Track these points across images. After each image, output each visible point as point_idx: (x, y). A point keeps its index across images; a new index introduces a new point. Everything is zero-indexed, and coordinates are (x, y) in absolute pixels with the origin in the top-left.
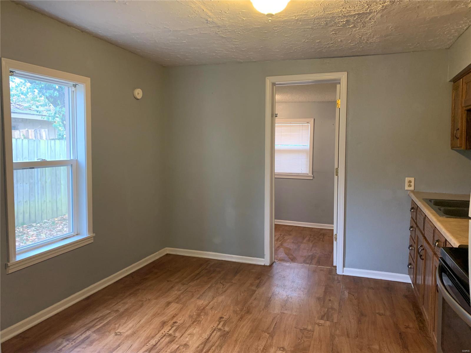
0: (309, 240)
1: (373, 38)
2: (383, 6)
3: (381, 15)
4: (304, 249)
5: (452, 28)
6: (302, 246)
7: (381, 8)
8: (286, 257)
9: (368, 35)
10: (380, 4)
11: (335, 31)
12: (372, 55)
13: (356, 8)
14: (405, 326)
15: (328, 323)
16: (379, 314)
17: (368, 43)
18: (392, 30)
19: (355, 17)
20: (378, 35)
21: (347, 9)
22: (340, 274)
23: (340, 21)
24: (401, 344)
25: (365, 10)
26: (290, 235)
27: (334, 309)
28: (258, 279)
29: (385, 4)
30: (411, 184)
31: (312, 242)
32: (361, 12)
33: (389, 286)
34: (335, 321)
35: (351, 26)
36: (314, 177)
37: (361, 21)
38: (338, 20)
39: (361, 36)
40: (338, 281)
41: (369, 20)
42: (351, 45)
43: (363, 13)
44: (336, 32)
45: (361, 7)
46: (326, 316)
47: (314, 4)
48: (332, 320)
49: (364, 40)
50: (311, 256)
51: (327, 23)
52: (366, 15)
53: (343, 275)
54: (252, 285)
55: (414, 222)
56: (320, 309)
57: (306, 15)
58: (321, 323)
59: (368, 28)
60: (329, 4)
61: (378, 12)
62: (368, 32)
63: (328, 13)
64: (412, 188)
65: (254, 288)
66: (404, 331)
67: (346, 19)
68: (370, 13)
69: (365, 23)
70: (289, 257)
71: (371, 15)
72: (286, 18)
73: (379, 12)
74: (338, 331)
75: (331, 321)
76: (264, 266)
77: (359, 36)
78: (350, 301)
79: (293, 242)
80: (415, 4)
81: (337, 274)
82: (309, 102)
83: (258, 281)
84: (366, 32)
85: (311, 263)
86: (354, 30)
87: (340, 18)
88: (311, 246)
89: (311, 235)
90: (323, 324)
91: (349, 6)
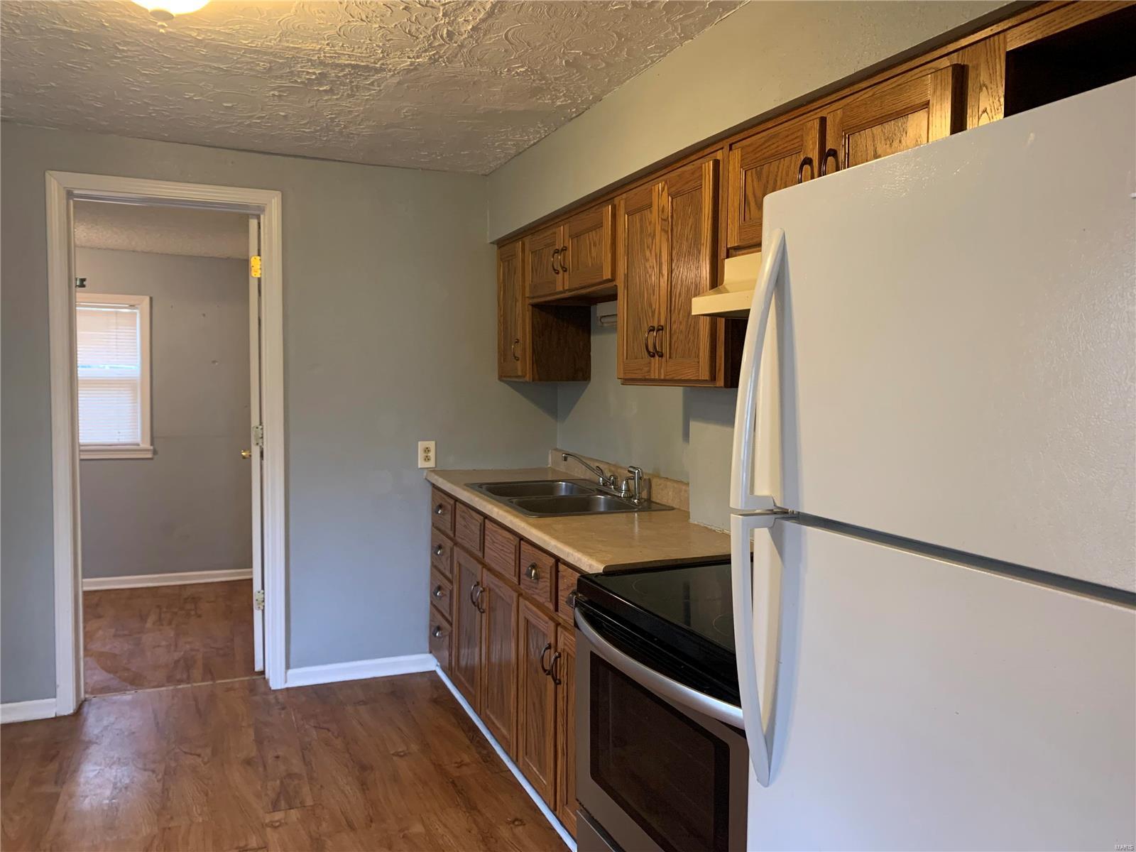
0: (160, 620)
1: (359, 125)
2: (412, 64)
3: (400, 81)
4: (154, 647)
5: (511, 137)
6: (148, 639)
7: (407, 66)
8: (113, 679)
9: (350, 117)
10: (409, 57)
11: (280, 91)
12: (339, 161)
13: (357, 52)
14: (456, 763)
15: (294, 814)
16: (397, 754)
17: (344, 133)
18: (405, 116)
19: (343, 70)
20: (374, 121)
21: (336, 48)
22: (279, 688)
23: (304, 71)
24: (462, 804)
25: (372, 61)
26: (100, 617)
27: (296, 774)
28: (51, 761)
29: (418, 60)
30: (429, 454)
31: (170, 623)
32: (362, 64)
33: (396, 688)
34: (309, 802)
35: (325, 88)
36: (155, 452)
37: (351, 82)
38: (301, 67)
39: (335, 114)
40: (279, 707)
41: (369, 84)
42: (304, 131)
43: (367, 67)
44: (281, 94)
45: (367, 53)
46: (282, 798)
47: (266, 15)
48: (300, 803)
49: (338, 125)
50: (182, 662)
51: (270, 68)
52: (369, 72)
53: (287, 689)
54: (36, 781)
55: (442, 535)
56: (262, 787)
57: (230, 36)
58: (276, 818)
59: (359, 101)
60: (301, 27)
61: (396, 72)
62: (356, 109)
63: (288, 47)
64: (431, 464)
65: (49, 789)
66: (458, 774)
67: (322, 69)
68: (381, 70)
69: (357, 87)
70: (120, 677)
71: (379, 75)
72: (171, 30)
73: (398, 73)
74: (324, 825)
75: (299, 805)
76: (57, 719)
77: (331, 114)
78: (326, 744)
79: (115, 636)
80: (472, 76)
81: (270, 688)
82: (134, 251)
83: (54, 766)
84: (350, 108)
85: (189, 677)
86: (326, 98)
87: (310, 64)
88: (172, 634)
89: (159, 607)
90: (283, 821)
91: (343, 44)
